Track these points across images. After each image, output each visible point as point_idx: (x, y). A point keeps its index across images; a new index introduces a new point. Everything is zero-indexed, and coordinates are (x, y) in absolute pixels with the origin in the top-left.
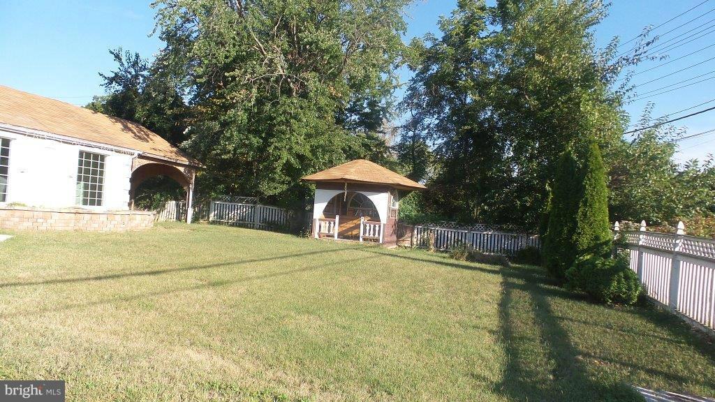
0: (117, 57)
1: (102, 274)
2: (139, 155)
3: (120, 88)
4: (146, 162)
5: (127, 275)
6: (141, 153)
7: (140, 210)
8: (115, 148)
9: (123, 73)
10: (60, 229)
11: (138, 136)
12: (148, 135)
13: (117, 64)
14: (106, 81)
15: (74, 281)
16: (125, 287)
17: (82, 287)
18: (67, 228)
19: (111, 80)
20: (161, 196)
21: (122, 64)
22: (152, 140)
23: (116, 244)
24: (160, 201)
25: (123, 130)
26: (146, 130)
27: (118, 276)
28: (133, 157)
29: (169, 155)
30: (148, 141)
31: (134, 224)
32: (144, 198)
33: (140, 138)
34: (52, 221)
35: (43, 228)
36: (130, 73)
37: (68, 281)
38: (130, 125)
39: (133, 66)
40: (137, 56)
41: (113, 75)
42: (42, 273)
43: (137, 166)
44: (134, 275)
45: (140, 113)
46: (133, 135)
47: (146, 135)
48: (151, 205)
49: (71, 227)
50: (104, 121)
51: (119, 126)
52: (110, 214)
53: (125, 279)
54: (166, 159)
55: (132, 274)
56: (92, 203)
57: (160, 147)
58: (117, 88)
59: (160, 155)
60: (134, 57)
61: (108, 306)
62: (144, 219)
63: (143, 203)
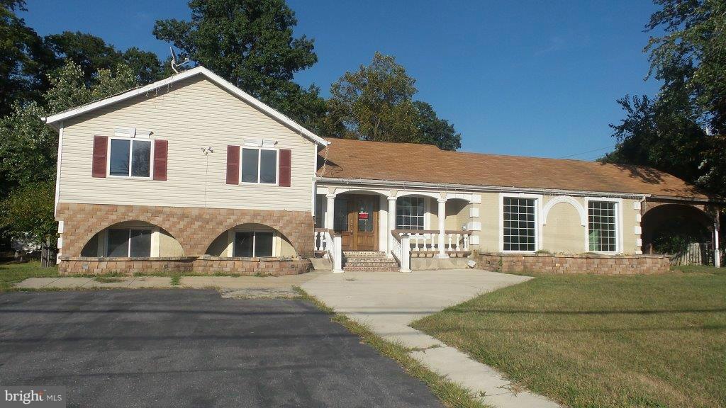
0: (626, 105)
1: (594, 310)
2: (647, 198)
3: (631, 134)
4: (656, 204)
5: (617, 312)
6: (649, 196)
7: (660, 254)
8: (622, 194)
9: (633, 119)
10: (575, 272)
11: (647, 179)
12: (659, 177)
13: (626, 112)
14: (617, 131)
15: (568, 313)
16: (609, 322)
17: (573, 318)
18: (580, 272)
19: (622, 129)
20: (681, 238)
21: (631, 111)
22: (663, 181)
23: (619, 286)
24: (680, 243)
25: (631, 176)
26: (656, 171)
27: (607, 313)
28: (642, 201)
29: (683, 194)
30: (658, 183)
31: (645, 267)
32: (663, 242)
33: (649, 181)
34: (568, 266)
35: (561, 271)
36: (639, 117)
37: (564, 313)
38: (639, 170)
39: (642, 110)
40: (645, 98)
41: (623, 123)
42: (547, 306)
43: (646, 209)
44: (624, 312)
45: (653, 155)
46: (641, 179)
47: (656, 176)
48: (671, 248)
49: (584, 271)
50: (612, 170)
51: (627, 172)
52: (619, 259)
53: (612, 316)
54: (679, 199)
55: (621, 312)
56: (605, 249)
57: (672, 187)
58: (628, 134)
59: (672, 195)
60: (642, 101)
61: (588, 334)
62: (657, 263)
63: (662, 247)
